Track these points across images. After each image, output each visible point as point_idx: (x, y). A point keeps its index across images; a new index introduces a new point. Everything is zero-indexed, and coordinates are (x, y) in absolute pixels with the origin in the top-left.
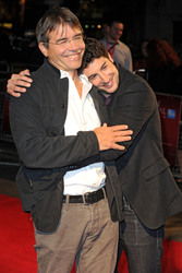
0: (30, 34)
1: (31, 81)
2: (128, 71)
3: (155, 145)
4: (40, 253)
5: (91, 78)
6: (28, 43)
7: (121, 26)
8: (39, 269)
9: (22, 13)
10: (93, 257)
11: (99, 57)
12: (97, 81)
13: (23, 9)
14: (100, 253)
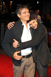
0: (13, 13)
1: (13, 25)
2: (40, 23)
3: (45, 43)
4: (14, 71)
5: (30, 25)
6: (12, 15)
7: (39, 11)
8: (14, 75)
9: (11, 7)
10: (28, 72)
11: (33, 20)
12: (31, 26)
13: (11, 6)
14: (30, 71)
